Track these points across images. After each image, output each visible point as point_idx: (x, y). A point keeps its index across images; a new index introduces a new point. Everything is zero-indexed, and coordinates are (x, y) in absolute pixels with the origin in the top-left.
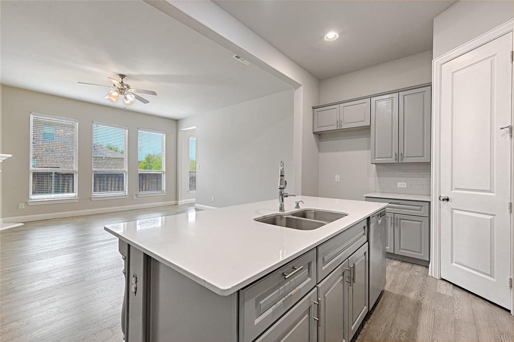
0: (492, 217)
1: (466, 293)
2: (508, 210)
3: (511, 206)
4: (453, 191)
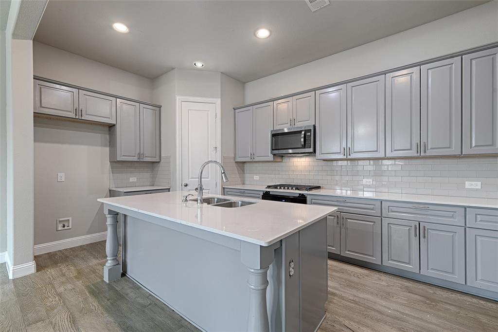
4: (189, 180)
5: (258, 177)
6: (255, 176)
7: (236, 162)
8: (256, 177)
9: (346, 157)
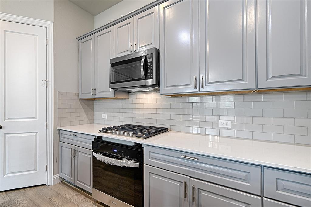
0: (36, 133)
1: (17, 191)
2: (45, 128)
3: (47, 125)
4: (5, 121)
5: (106, 115)
6: (103, 115)
7: (81, 99)
8: (105, 116)
9: (197, 90)
